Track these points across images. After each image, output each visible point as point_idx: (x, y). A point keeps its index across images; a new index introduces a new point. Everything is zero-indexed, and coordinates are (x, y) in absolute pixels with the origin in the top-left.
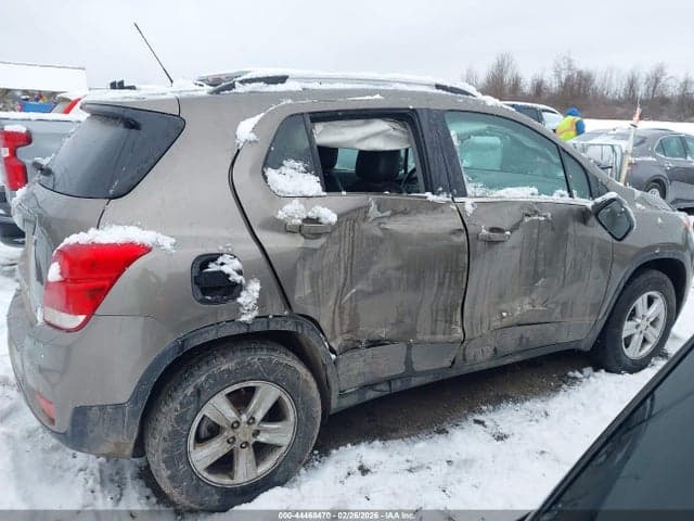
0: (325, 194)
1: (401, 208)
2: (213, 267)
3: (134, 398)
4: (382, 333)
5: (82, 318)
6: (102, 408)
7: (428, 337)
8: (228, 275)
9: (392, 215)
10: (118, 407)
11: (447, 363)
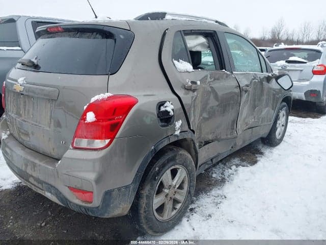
0: (194, 70)
1: (217, 77)
2: (162, 109)
3: (134, 181)
4: (210, 137)
5: (107, 141)
6: (119, 189)
7: (225, 137)
8: (169, 112)
9: (214, 80)
10: (127, 187)
11: (230, 148)
